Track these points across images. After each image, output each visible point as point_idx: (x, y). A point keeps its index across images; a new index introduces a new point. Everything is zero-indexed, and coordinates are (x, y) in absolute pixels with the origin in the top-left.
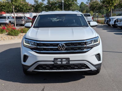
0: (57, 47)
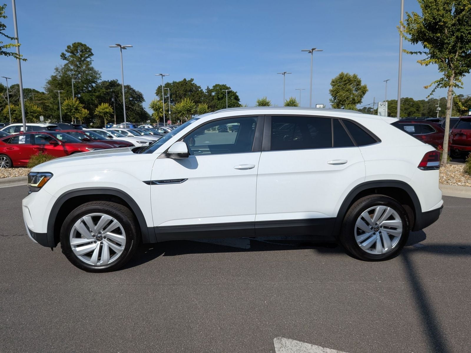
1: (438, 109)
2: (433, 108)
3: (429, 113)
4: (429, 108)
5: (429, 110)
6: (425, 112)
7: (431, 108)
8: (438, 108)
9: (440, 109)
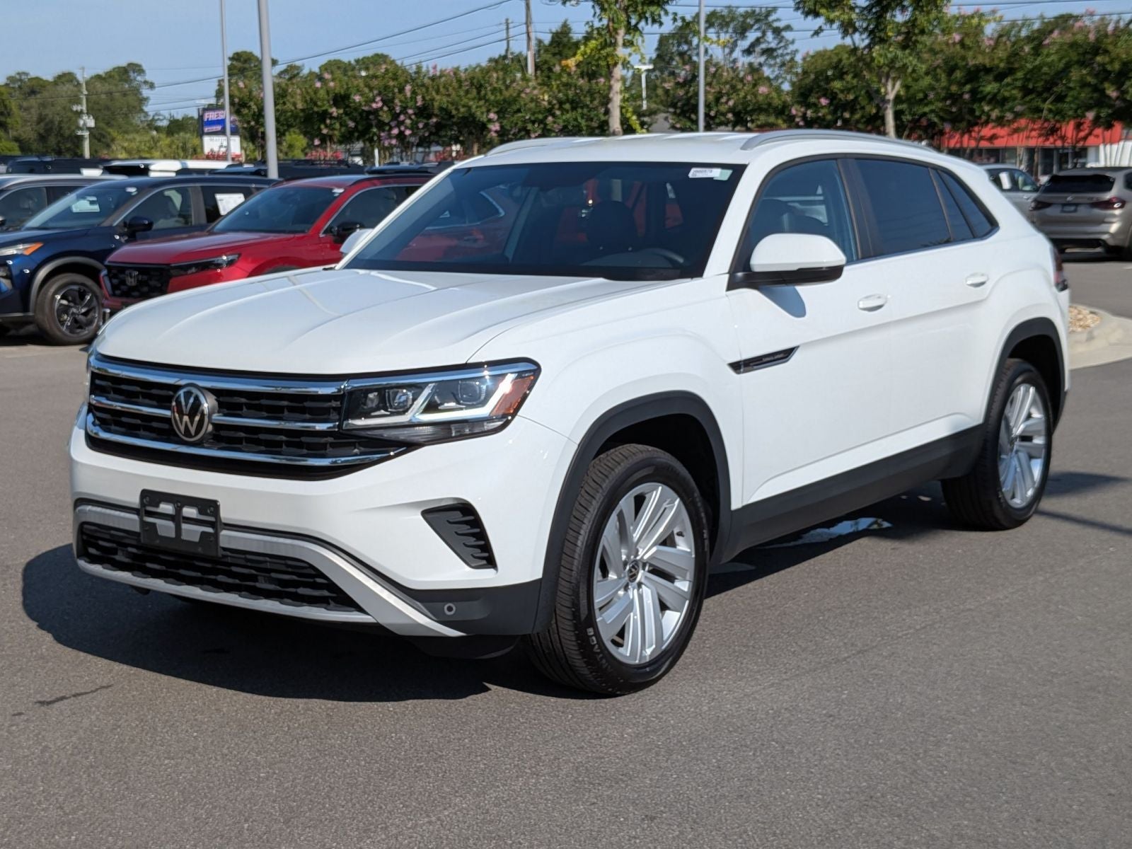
0: (167, 413)
1: (85, 124)
2: (57, 119)
3: (42, 138)
4: (41, 119)
5: (42, 124)
6: (28, 133)
7: (50, 116)
8: (85, 117)
9: (91, 123)
